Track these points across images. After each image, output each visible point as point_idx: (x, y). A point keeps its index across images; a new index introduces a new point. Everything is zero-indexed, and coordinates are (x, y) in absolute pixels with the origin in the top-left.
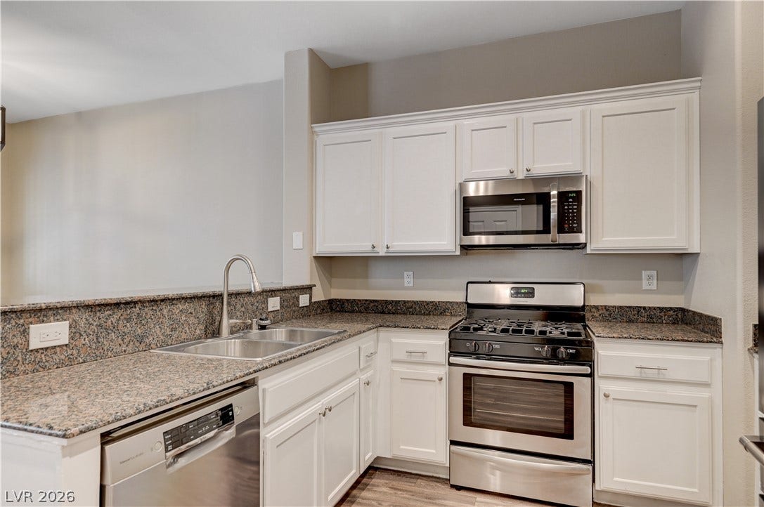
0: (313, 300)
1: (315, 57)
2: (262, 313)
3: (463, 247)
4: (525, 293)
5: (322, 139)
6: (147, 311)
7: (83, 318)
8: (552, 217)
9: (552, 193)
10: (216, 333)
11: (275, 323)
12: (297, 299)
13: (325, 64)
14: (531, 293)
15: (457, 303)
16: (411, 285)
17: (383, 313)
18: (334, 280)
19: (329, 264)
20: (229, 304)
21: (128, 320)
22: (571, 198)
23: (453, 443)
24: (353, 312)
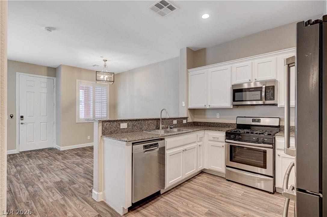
0: (188, 122)
1: (188, 49)
2: (171, 124)
3: (233, 105)
4: (257, 121)
5: (190, 74)
6: (142, 122)
7: (130, 123)
8: (263, 95)
9: (263, 87)
10: (159, 129)
11: (175, 127)
12: (182, 121)
13: (192, 50)
14: (259, 121)
15: (234, 124)
16: (219, 117)
17: (210, 126)
18: (195, 116)
19: (193, 111)
20: (162, 121)
21: (139, 124)
22: (270, 88)
23: (227, 166)
24: (201, 126)
